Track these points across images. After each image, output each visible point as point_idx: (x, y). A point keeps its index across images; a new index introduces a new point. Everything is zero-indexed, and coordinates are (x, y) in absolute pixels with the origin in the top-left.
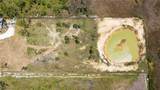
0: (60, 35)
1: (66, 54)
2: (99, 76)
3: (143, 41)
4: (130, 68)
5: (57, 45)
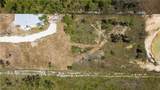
1: (112, 53)
5: (102, 43)
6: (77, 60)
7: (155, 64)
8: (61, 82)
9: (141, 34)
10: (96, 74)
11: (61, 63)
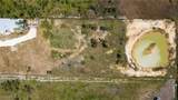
0: (86, 38)
1: (92, 58)
2: (126, 81)
3: (174, 46)
4: (159, 73)
5: (83, 48)
6: (57, 65)
7: (136, 69)
8: (40, 86)
9: (122, 39)
10: (76, 79)
11: (41, 68)
